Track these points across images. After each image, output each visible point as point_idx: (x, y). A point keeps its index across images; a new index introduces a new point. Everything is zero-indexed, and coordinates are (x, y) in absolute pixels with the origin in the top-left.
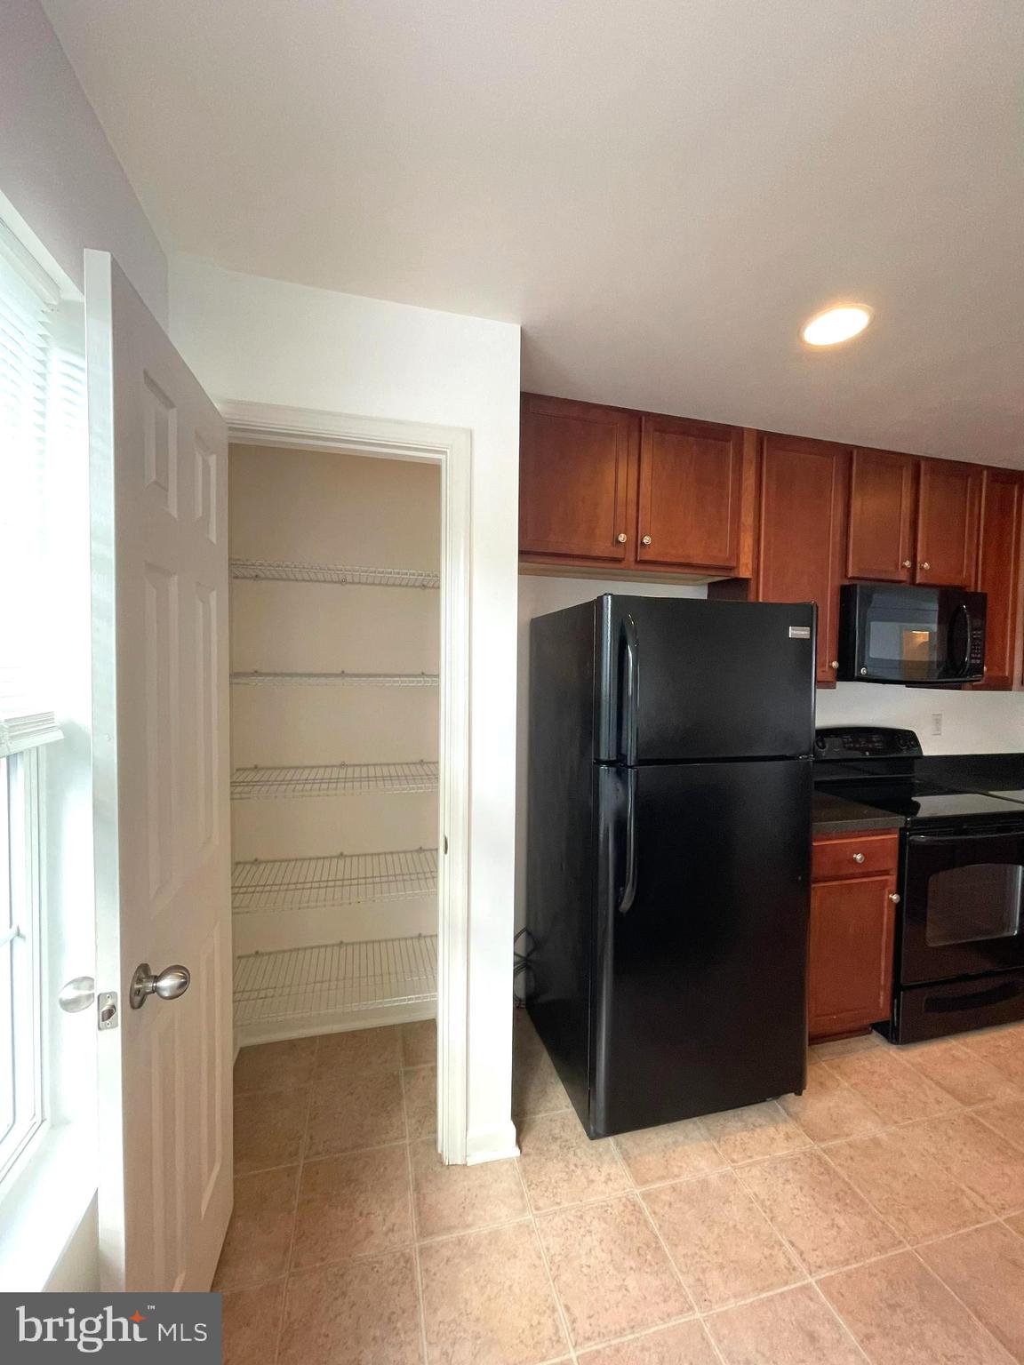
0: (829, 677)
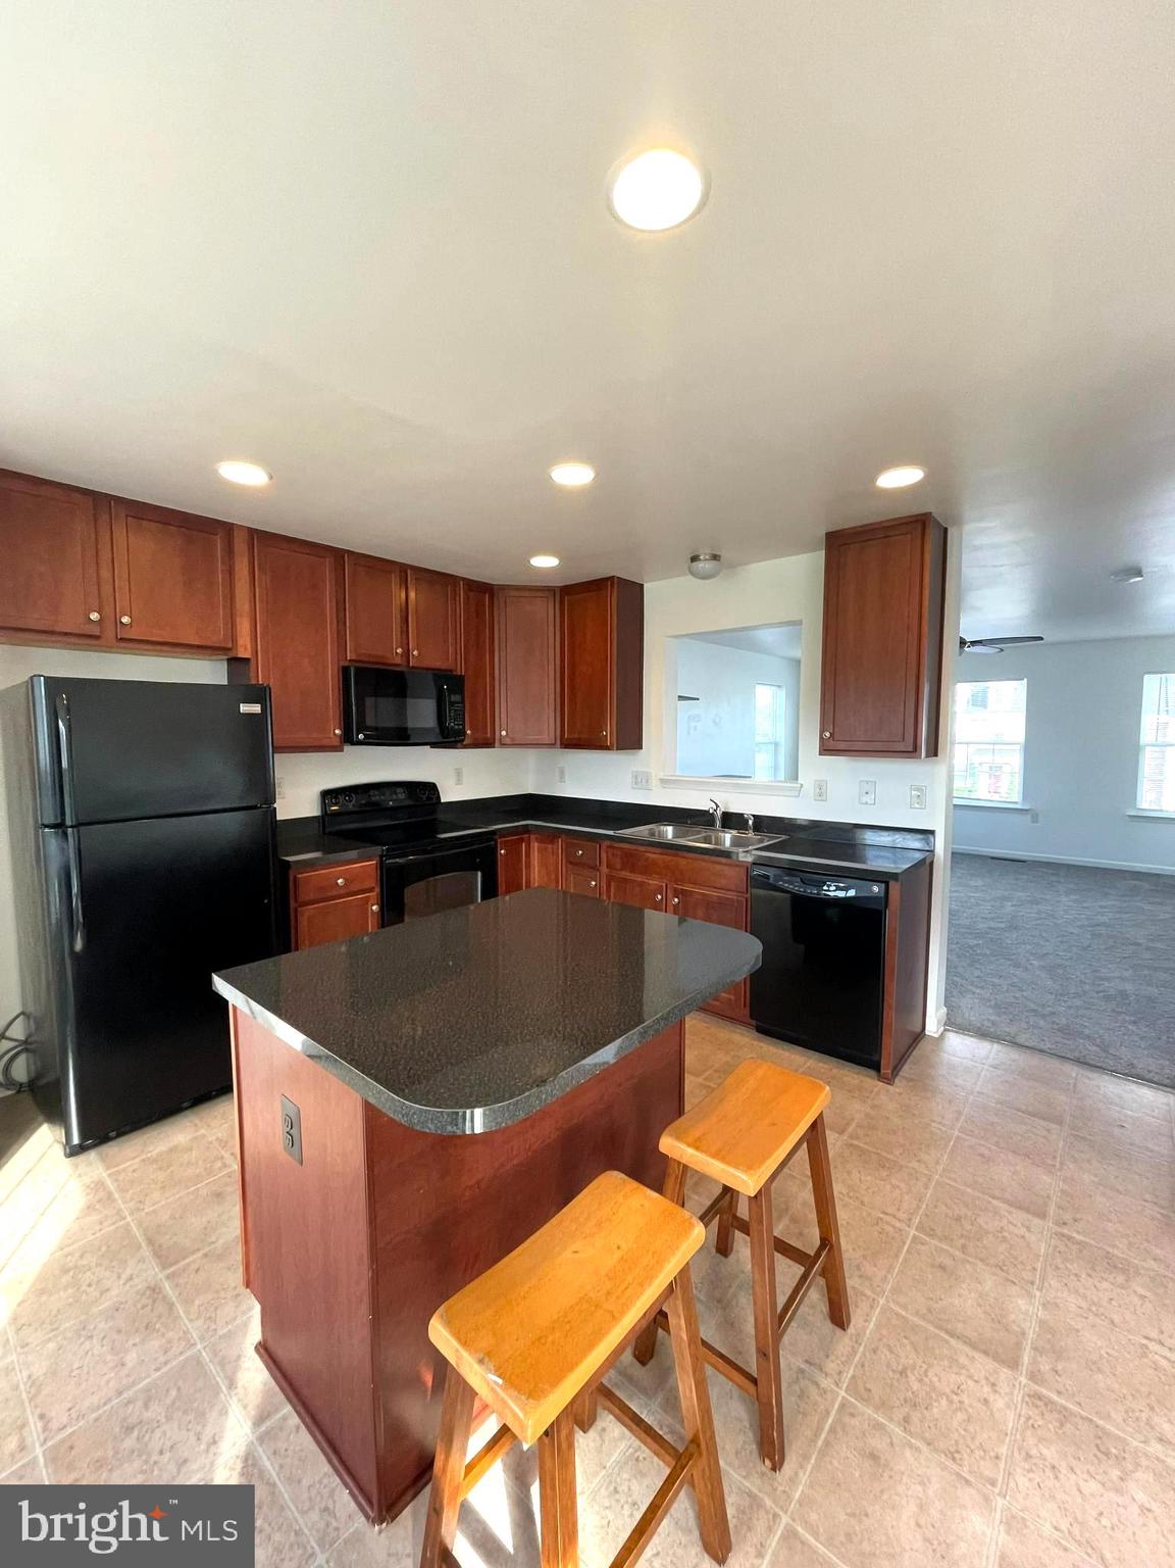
0: (336, 742)
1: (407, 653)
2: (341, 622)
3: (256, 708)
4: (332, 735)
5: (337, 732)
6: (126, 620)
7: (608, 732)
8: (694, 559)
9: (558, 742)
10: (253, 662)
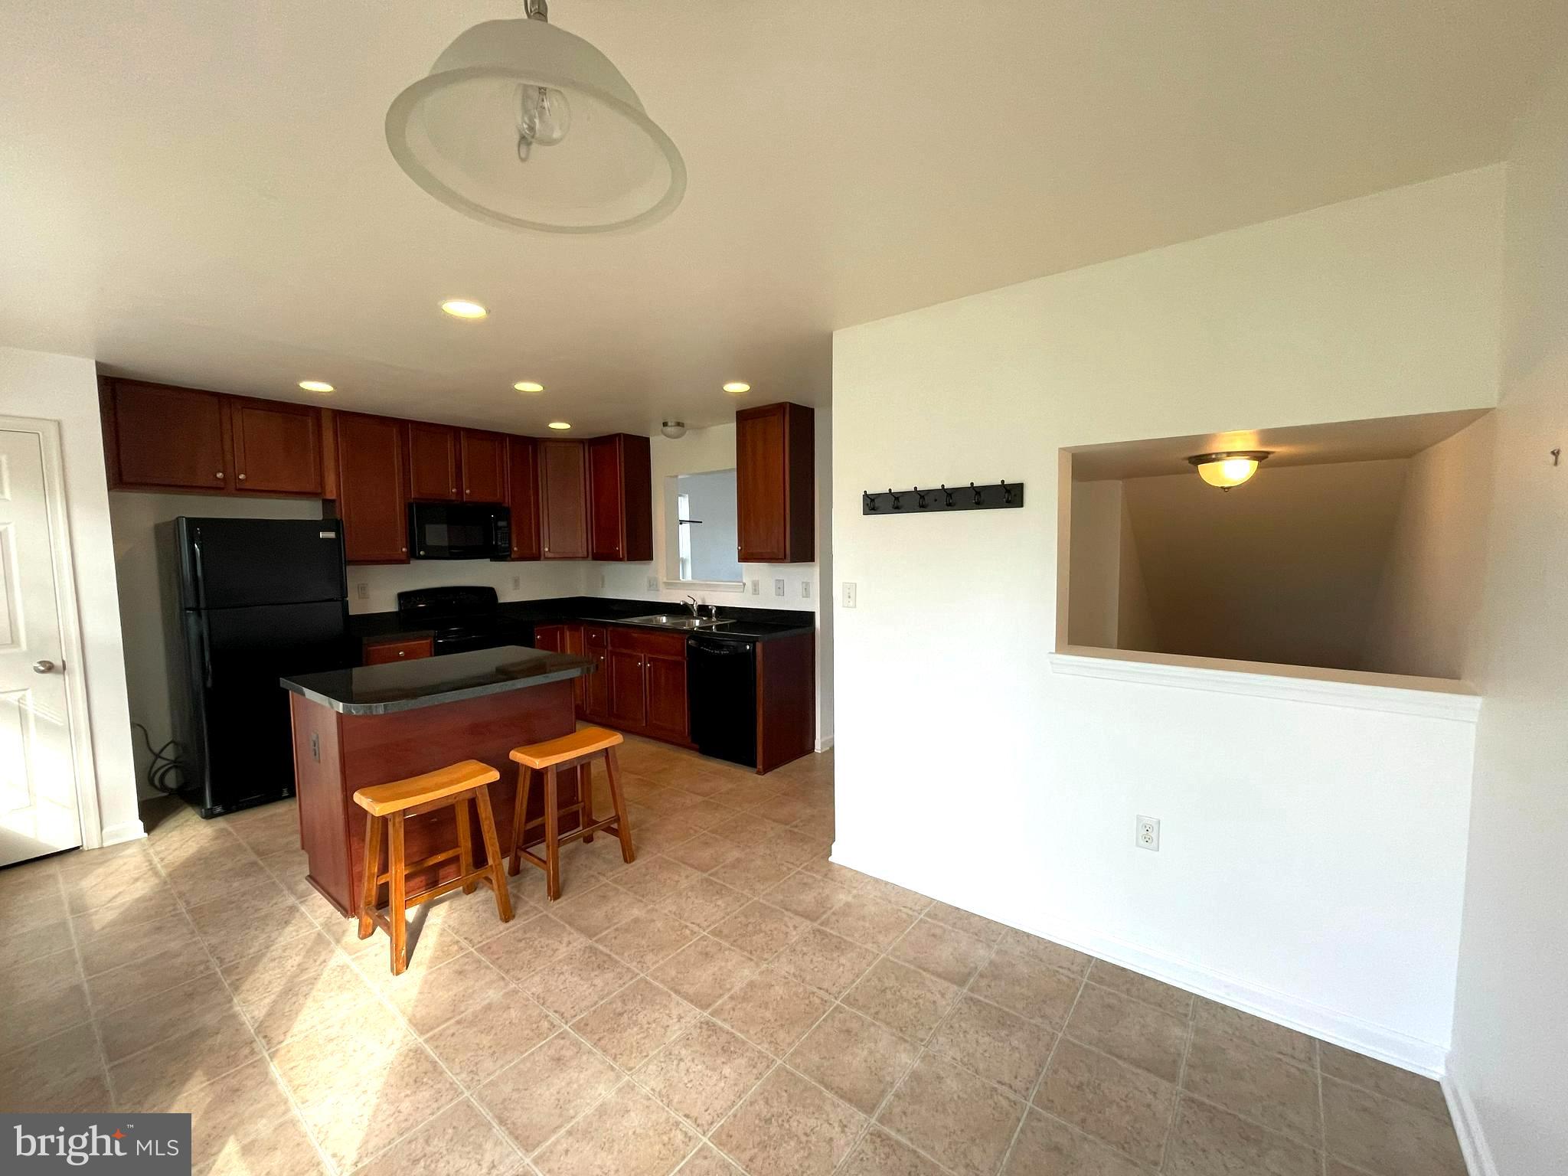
0: (404, 557)
1: (460, 492)
2: (406, 472)
3: (332, 535)
4: (400, 552)
5: (404, 550)
6: (242, 477)
7: (621, 548)
8: (665, 424)
9: (590, 556)
10: (337, 504)
